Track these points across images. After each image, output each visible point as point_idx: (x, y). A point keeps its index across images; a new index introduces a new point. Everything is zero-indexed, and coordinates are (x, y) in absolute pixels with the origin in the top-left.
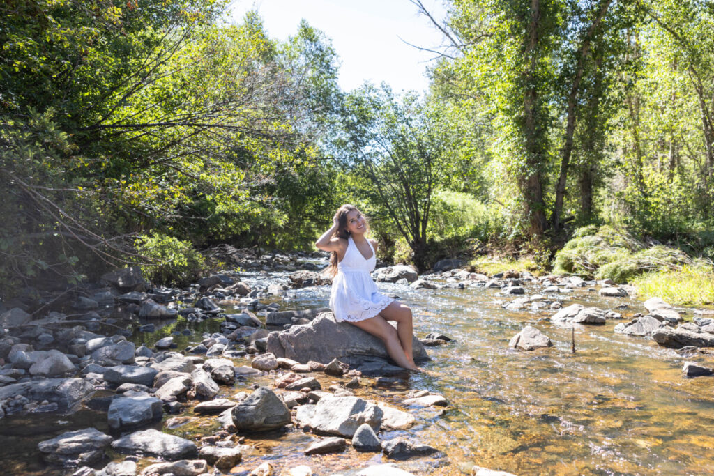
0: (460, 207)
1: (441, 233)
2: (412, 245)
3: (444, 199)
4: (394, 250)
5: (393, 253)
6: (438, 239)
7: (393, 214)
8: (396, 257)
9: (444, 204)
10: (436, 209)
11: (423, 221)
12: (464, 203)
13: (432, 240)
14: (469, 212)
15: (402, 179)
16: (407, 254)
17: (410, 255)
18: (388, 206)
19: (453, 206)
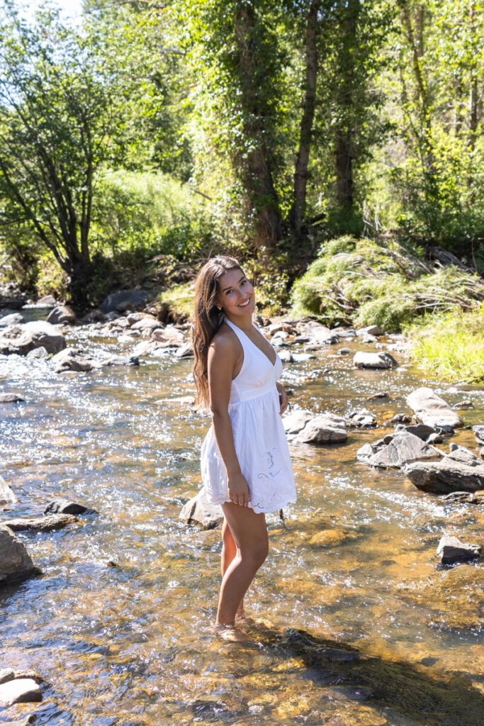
0: (145, 195)
1: (113, 243)
2: (66, 266)
3: (118, 183)
4: (37, 271)
5: (34, 278)
6: (108, 253)
7: (29, 215)
8: (39, 285)
9: (116, 193)
10: (104, 201)
11: (81, 224)
12: (150, 188)
13: (98, 256)
14: (158, 202)
15: (41, 152)
16: (59, 281)
17: (63, 281)
18: (20, 200)
19: (132, 195)
